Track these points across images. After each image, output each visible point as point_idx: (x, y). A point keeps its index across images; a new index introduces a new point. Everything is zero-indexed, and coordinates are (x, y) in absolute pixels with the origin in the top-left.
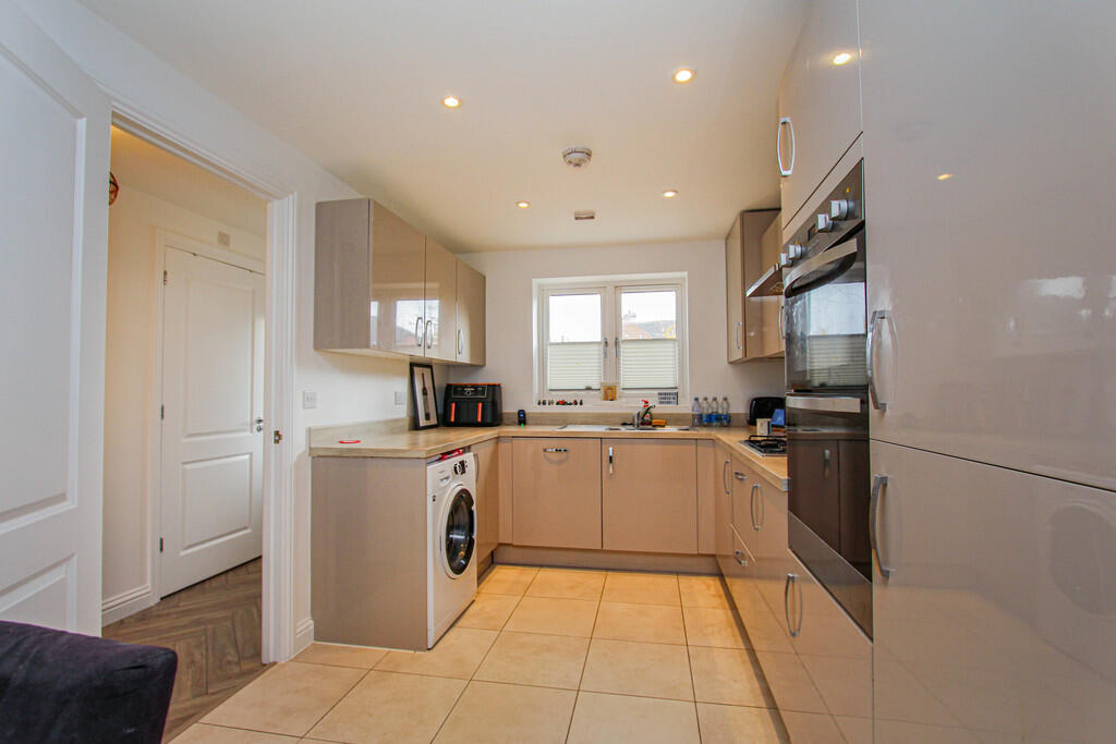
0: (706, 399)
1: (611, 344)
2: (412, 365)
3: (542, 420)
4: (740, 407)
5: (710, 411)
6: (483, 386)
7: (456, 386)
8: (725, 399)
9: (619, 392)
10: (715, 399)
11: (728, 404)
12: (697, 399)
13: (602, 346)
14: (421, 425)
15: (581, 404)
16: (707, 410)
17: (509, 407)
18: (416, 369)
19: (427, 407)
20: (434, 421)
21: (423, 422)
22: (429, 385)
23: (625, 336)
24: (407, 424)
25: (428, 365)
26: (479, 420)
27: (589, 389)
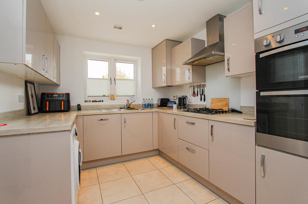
0: (147, 99)
1: (113, 80)
2: (26, 82)
3: (87, 108)
4: (156, 102)
5: (148, 103)
6: (63, 94)
7: (48, 94)
8: (152, 99)
9: (116, 97)
10: (149, 99)
11: (153, 101)
12: (144, 99)
13: (109, 80)
14: (32, 112)
15: (103, 101)
16: (147, 103)
17: (74, 103)
18: (28, 84)
19: (33, 104)
20: (37, 111)
21: (33, 112)
22: (33, 93)
23: (117, 78)
24: (25, 112)
25: (32, 83)
26: (62, 109)
27: (104, 96)
